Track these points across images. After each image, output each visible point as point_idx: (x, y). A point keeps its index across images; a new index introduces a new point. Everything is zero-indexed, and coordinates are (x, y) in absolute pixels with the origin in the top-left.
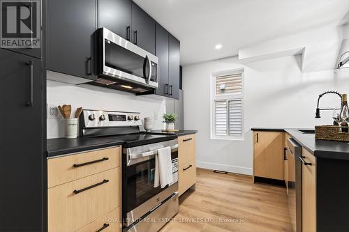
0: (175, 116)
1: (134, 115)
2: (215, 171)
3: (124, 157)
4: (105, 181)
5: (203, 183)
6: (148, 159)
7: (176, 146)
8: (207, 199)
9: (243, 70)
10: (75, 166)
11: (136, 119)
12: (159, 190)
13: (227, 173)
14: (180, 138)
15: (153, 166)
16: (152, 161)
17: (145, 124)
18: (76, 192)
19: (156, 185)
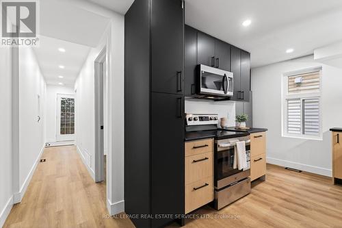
0: (246, 116)
1: (214, 116)
2: (286, 168)
3: (216, 146)
4: (206, 158)
5: (273, 176)
6: (229, 148)
7: (249, 141)
8: (277, 189)
9: (321, 68)
10: (194, 148)
11: (215, 119)
12: (237, 171)
13: (300, 171)
14: (252, 135)
15: (233, 154)
16: (232, 150)
17: (221, 123)
18: (194, 161)
19: (235, 167)
